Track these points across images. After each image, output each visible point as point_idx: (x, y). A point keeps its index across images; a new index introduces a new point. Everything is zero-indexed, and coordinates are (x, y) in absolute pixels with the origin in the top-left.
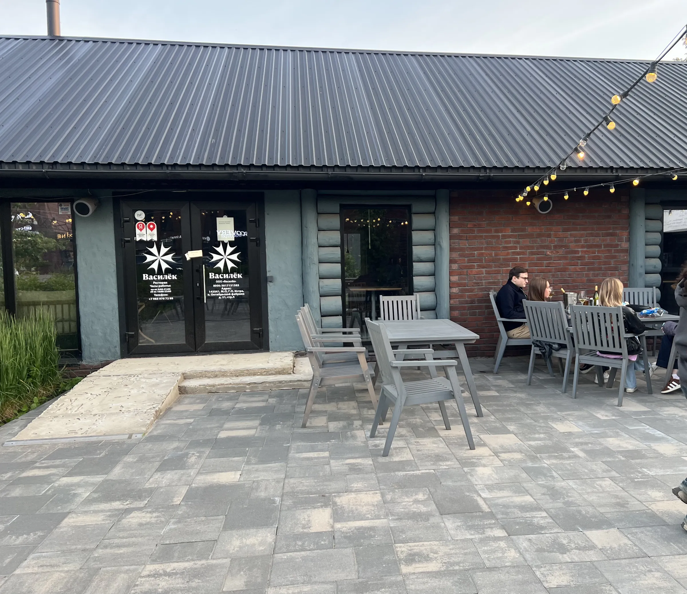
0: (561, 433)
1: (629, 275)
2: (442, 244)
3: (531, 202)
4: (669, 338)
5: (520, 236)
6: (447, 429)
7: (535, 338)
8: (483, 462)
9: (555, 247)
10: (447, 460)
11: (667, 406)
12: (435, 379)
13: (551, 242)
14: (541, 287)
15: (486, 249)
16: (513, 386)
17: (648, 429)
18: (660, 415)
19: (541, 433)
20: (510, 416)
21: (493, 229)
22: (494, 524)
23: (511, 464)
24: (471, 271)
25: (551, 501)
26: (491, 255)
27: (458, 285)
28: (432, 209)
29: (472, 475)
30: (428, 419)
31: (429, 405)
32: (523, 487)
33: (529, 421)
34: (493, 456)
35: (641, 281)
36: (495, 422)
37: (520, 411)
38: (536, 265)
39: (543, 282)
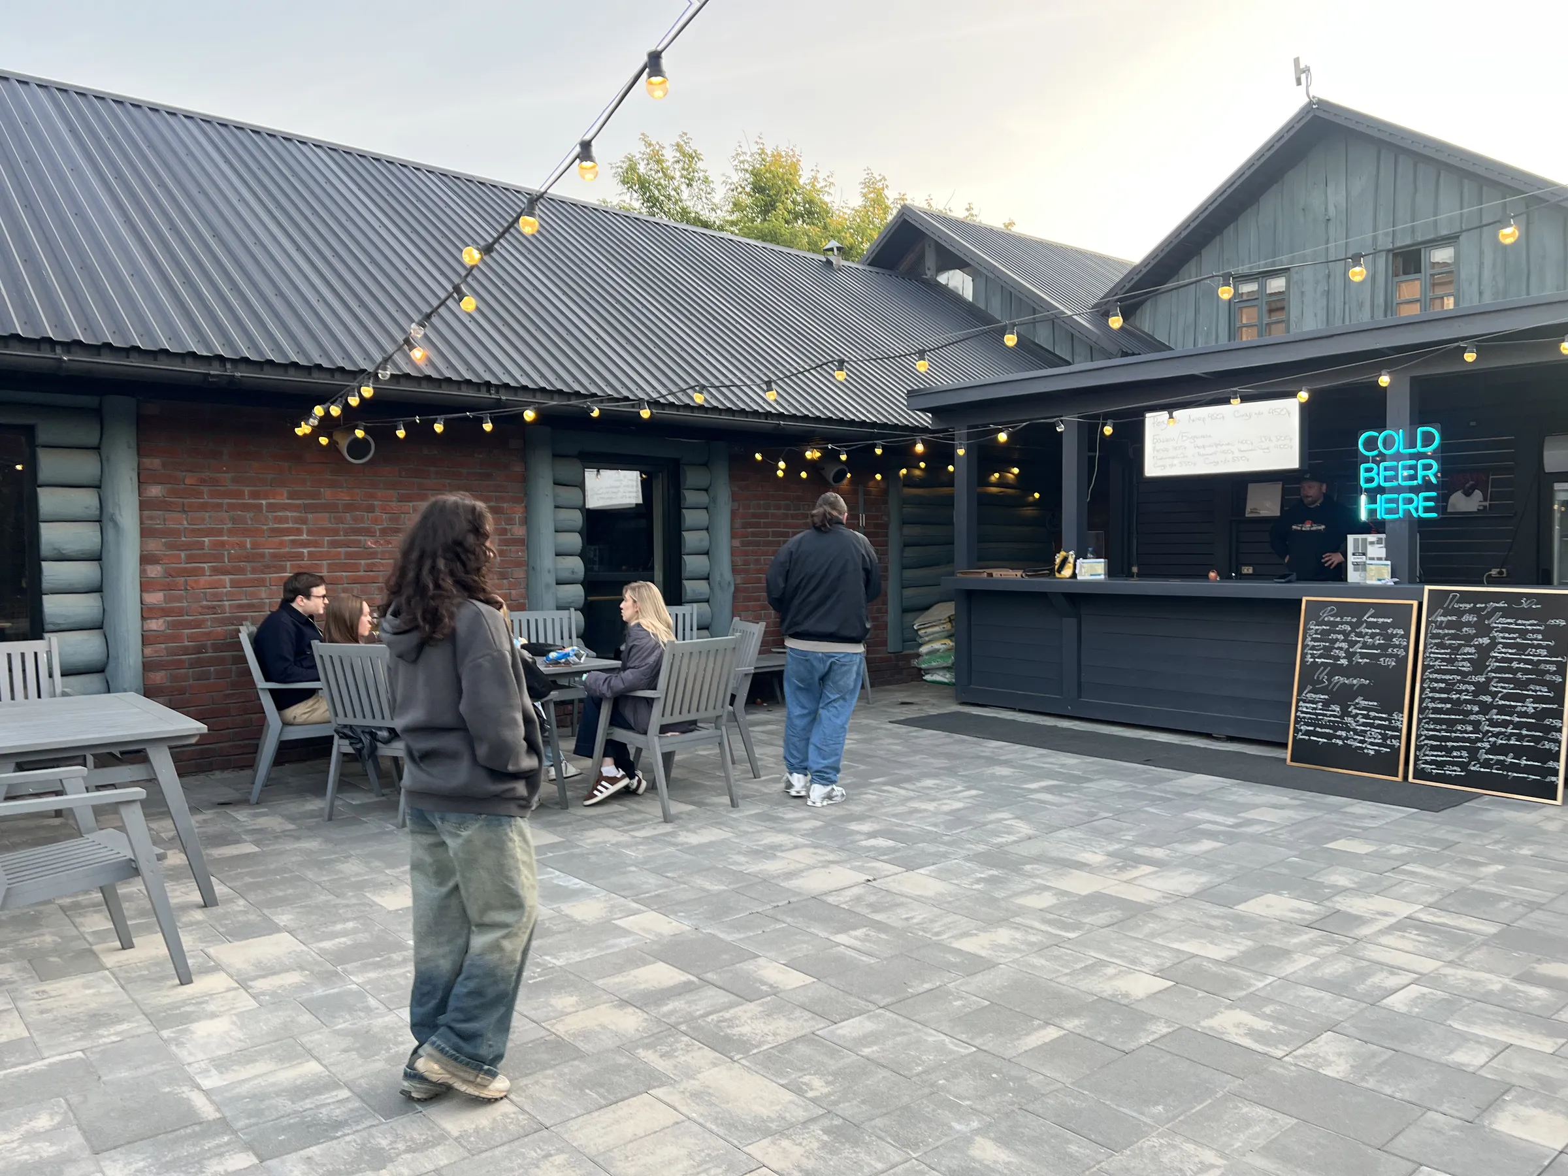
0: (389, 912)
1: (527, 587)
2: (119, 518)
3: (329, 436)
4: (594, 702)
5: (308, 508)
6: (123, 948)
7: (342, 720)
8: (211, 1007)
9: (384, 532)
10: (119, 1020)
11: (592, 829)
12: (91, 837)
13: (375, 521)
14: (351, 613)
15: (231, 532)
16: (292, 827)
17: (558, 877)
18: (578, 846)
19: (348, 920)
20: (281, 894)
21: (247, 490)
22: (227, 1144)
23: (277, 1000)
24: (196, 582)
25: (360, 1062)
26: (242, 546)
27: (164, 612)
28: (93, 440)
29: (183, 1043)
30: (75, 932)
31: (80, 898)
32: (302, 1046)
33: (322, 898)
34: (235, 989)
35: (549, 599)
36: (246, 912)
37: (304, 880)
38: (344, 568)
39: (355, 604)
